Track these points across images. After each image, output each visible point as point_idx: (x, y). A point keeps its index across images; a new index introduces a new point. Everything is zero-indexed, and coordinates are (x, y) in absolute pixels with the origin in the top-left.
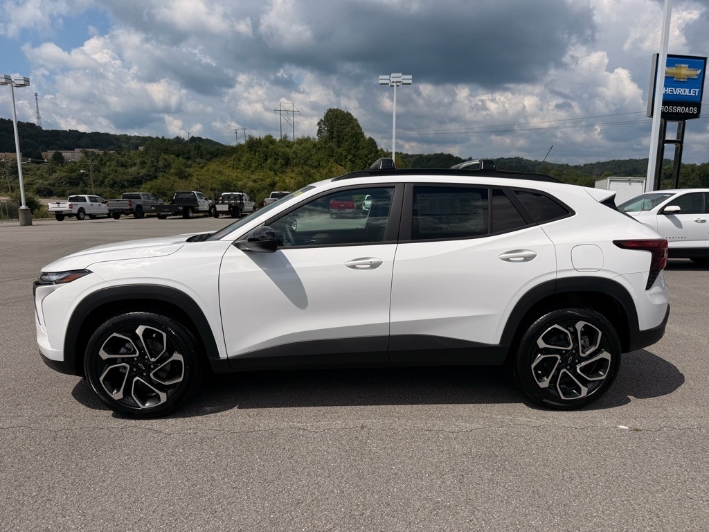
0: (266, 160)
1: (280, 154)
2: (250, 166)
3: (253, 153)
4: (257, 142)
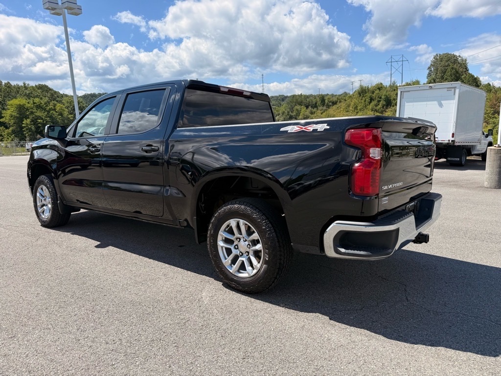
4: (365, 89)
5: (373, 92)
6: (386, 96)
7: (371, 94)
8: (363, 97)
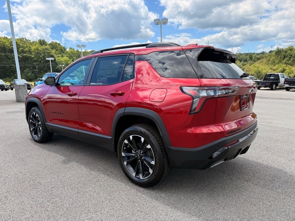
0: (284, 59)
1: (293, 55)
2: (274, 62)
3: (277, 56)
4: (281, 50)
5: (286, 52)
7: (285, 53)
8: (279, 55)
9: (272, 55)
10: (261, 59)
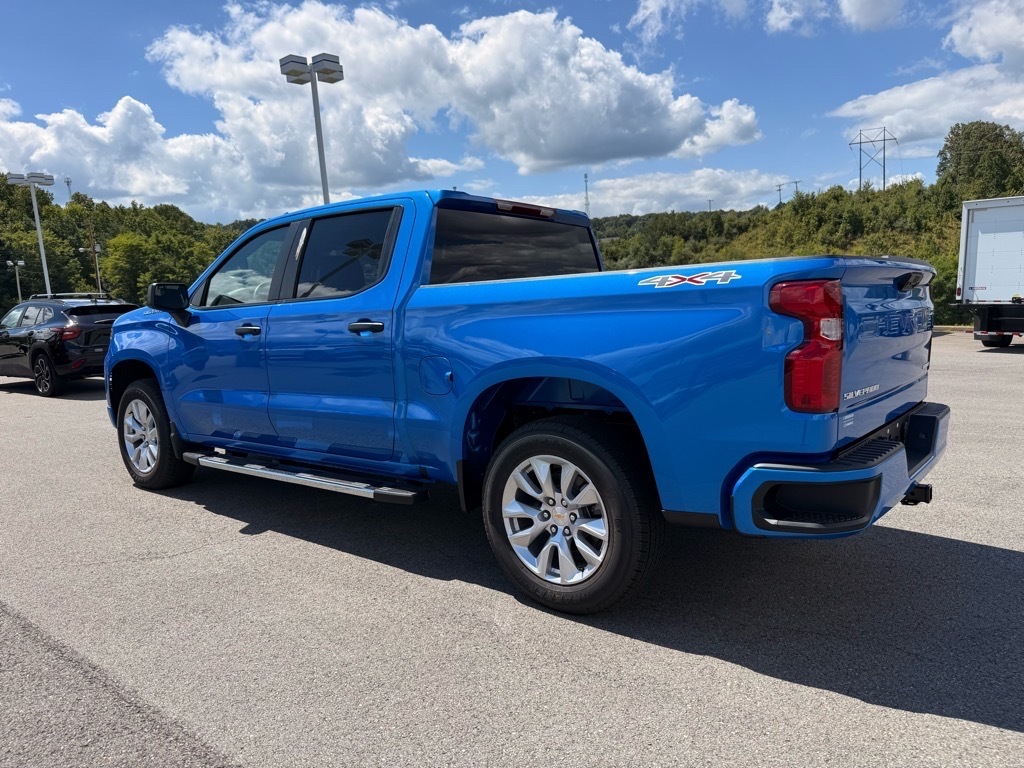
0: (819, 227)
1: (845, 215)
2: (789, 238)
3: (798, 218)
4: (807, 200)
5: (824, 206)
6: (853, 212)
7: (819, 210)
8: (803, 215)
9: (784, 215)
10: (750, 229)
